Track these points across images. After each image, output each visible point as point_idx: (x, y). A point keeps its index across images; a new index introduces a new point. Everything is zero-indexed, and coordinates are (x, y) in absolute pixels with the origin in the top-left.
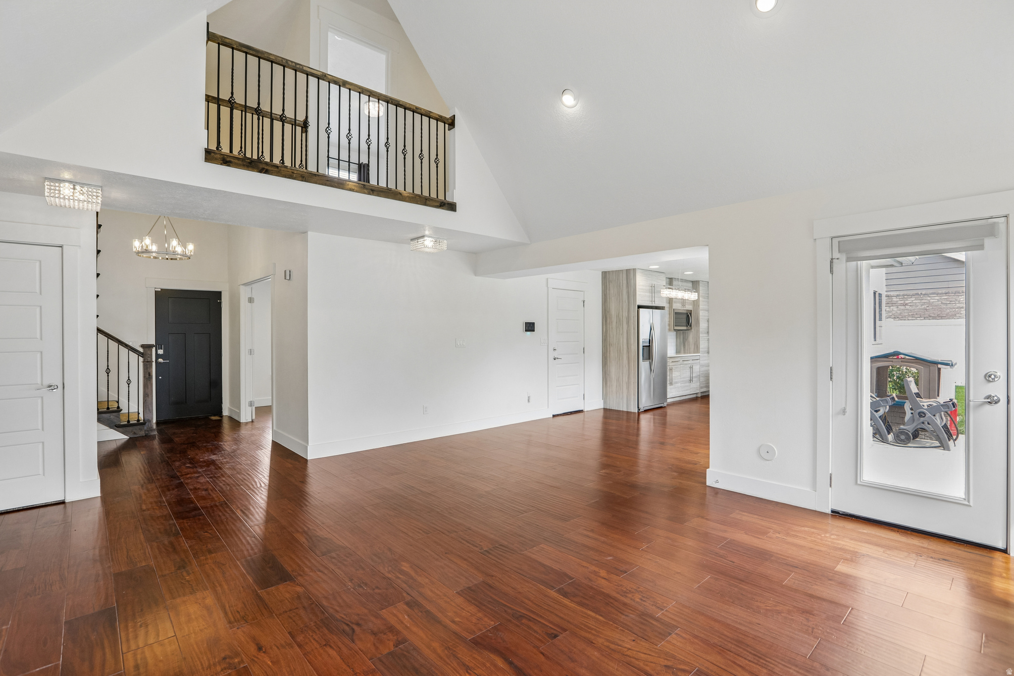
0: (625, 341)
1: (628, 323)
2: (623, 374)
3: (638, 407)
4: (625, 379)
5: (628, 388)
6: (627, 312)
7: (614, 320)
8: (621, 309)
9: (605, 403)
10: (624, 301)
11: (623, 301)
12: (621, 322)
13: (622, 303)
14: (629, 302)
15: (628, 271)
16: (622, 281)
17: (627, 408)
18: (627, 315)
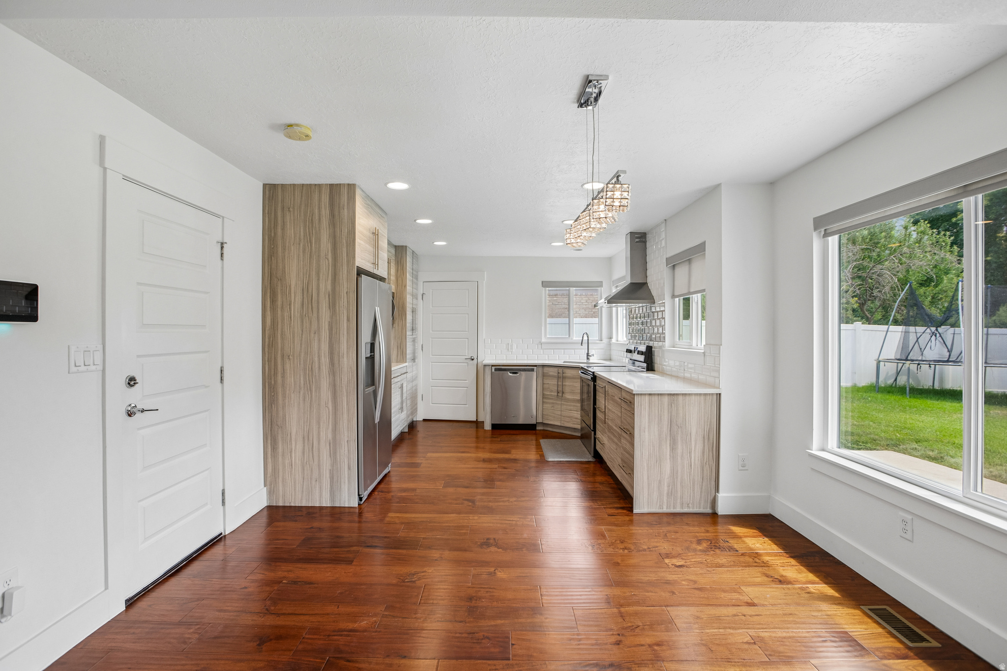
0: (325, 347)
1: (333, 306)
2: (319, 423)
3: (359, 495)
4: (326, 434)
5: (334, 454)
6: (329, 282)
7: (297, 299)
8: (314, 273)
9: (271, 493)
10: (322, 254)
11: (319, 256)
12: (315, 305)
13: (318, 261)
14: (335, 259)
15: (334, 189)
16: (319, 208)
17: (332, 499)
18: (329, 287)
